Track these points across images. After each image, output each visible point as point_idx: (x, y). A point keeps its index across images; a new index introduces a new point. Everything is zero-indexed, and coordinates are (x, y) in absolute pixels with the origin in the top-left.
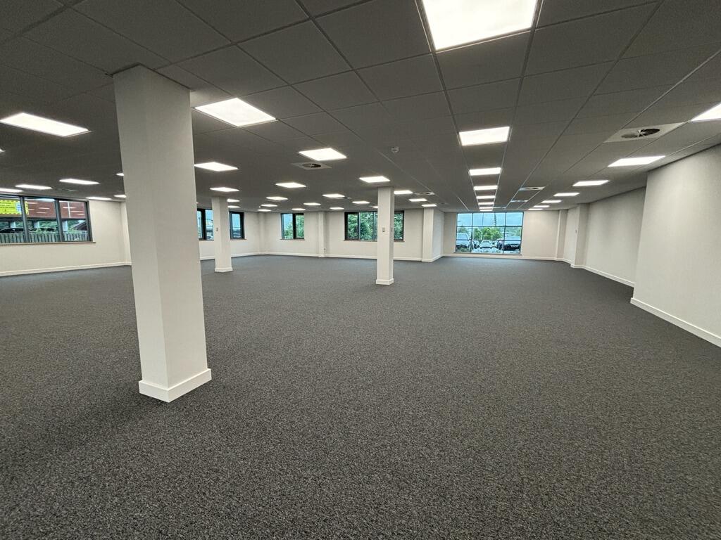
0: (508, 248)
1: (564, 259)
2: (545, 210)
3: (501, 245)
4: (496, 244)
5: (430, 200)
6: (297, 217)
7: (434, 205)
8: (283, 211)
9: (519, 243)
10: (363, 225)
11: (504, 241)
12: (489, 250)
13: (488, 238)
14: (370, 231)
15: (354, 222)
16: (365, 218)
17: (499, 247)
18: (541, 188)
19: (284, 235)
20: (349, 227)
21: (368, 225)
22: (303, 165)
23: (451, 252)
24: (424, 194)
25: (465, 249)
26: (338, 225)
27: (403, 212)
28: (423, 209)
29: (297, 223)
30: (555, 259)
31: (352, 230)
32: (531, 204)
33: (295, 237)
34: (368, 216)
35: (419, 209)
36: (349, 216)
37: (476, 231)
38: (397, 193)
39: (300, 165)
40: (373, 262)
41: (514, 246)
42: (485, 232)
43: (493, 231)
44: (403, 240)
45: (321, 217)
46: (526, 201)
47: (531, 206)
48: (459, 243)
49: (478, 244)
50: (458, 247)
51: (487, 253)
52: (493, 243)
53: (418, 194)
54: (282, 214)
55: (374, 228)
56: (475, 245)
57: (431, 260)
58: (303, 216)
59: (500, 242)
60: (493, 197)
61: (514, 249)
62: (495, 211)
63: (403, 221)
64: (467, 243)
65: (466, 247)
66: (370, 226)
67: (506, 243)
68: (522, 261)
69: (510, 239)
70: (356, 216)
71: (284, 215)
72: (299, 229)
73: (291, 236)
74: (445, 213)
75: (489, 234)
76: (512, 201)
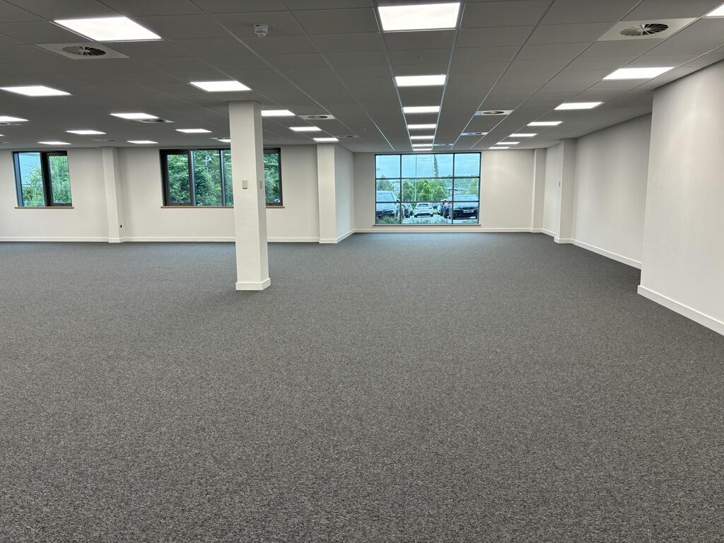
0: (460, 214)
1: (544, 230)
2: (512, 149)
3: (447, 210)
4: (439, 208)
5: (327, 129)
6: (52, 159)
7: (335, 139)
8: (16, 147)
9: (475, 205)
10: (199, 176)
11: (453, 202)
12: (428, 218)
13: (425, 199)
14: (215, 188)
15: (180, 170)
16: (204, 163)
17: (445, 213)
18: (507, 112)
19: (23, 198)
20: (171, 179)
21: (208, 176)
22: (64, 49)
23: (368, 225)
24: (317, 117)
25: (392, 219)
26: (147, 177)
27: (278, 150)
28: (315, 145)
29: (52, 172)
30: (531, 229)
31: (177, 186)
32: (492, 140)
33: (49, 202)
34: (208, 159)
35: (307, 145)
36: (170, 158)
37: (407, 186)
38: (266, 113)
39: (57, 49)
40: (226, 249)
41: (468, 211)
42: (420, 188)
43: (433, 186)
44: (281, 204)
45: (108, 161)
46: (485, 134)
47: (493, 144)
48: (380, 207)
49: (410, 209)
50: (380, 215)
51: (426, 224)
52: (435, 207)
53: (305, 117)
54: (15, 153)
55: (223, 181)
56: (406, 211)
57: (335, 240)
58: (64, 158)
59: (446, 204)
60: (434, 126)
61: (467, 216)
62: (435, 152)
63: (279, 169)
64: (394, 208)
65: (393, 215)
66: (214, 177)
67: (456, 206)
68: (482, 236)
69: (463, 199)
70: (184, 159)
71: (21, 156)
72: (57, 185)
73: (40, 198)
74: (355, 155)
75: (427, 191)
76: (462, 134)
